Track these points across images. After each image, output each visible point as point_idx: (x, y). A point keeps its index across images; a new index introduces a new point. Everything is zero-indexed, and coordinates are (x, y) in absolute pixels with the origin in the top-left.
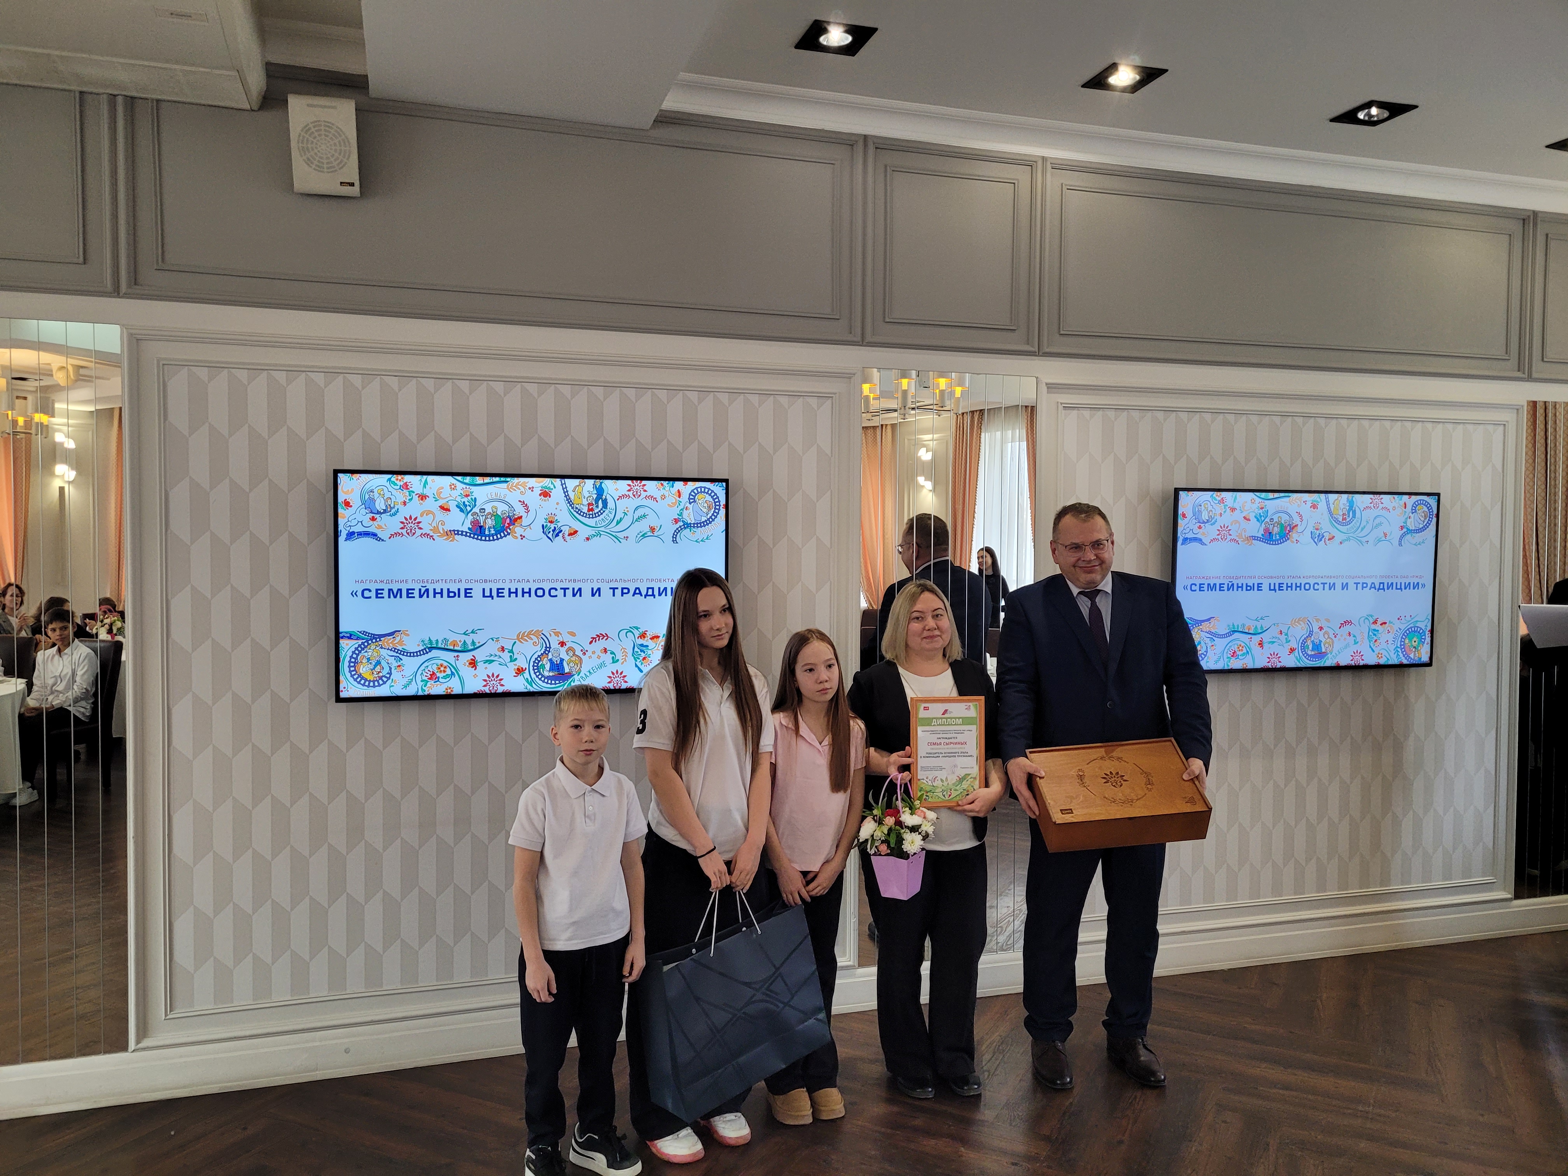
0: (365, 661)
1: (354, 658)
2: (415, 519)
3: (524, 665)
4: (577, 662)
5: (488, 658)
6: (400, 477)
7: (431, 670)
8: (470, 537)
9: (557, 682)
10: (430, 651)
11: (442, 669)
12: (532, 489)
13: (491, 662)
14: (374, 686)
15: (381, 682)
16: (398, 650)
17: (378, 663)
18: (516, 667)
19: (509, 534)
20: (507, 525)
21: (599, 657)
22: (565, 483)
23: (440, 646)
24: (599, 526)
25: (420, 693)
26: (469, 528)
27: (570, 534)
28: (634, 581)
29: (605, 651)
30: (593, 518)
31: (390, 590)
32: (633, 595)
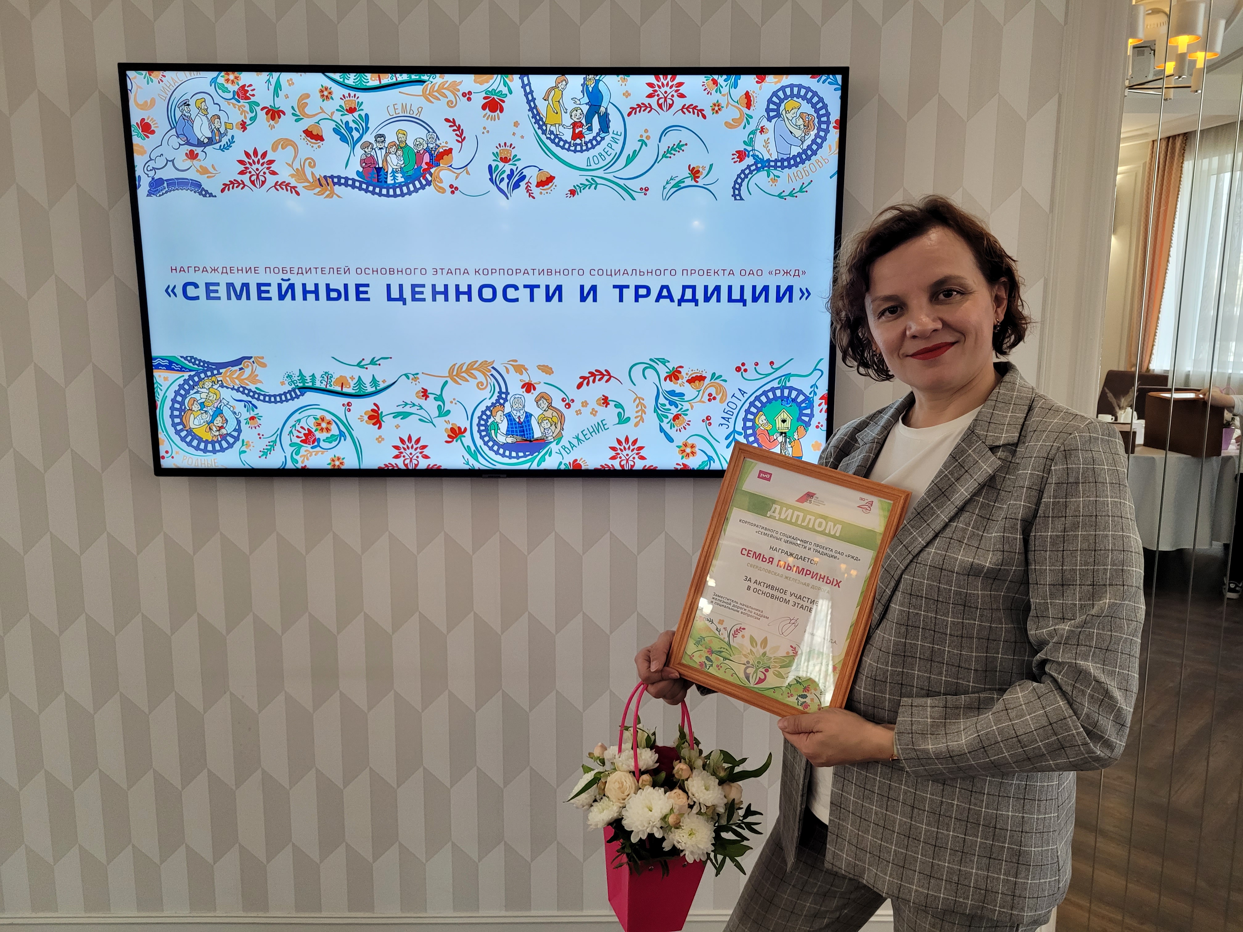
0: (196, 407)
1: (178, 402)
2: (264, 155)
3: (464, 424)
4: (555, 419)
5: (400, 409)
6: (232, 76)
7: (306, 427)
8: (360, 188)
9: (521, 454)
10: (302, 395)
11: (324, 425)
12: (468, 95)
13: (405, 415)
14: (214, 451)
15: (225, 445)
16: (250, 390)
17: (219, 412)
18: (449, 426)
19: (429, 183)
20: (424, 166)
21: (594, 413)
22: (529, 84)
23: (318, 385)
24: (594, 166)
25: (290, 465)
26: (358, 172)
27: (540, 184)
28: (659, 272)
29: (606, 401)
30: (582, 151)
31: (230, 285)
32: (657, 300)
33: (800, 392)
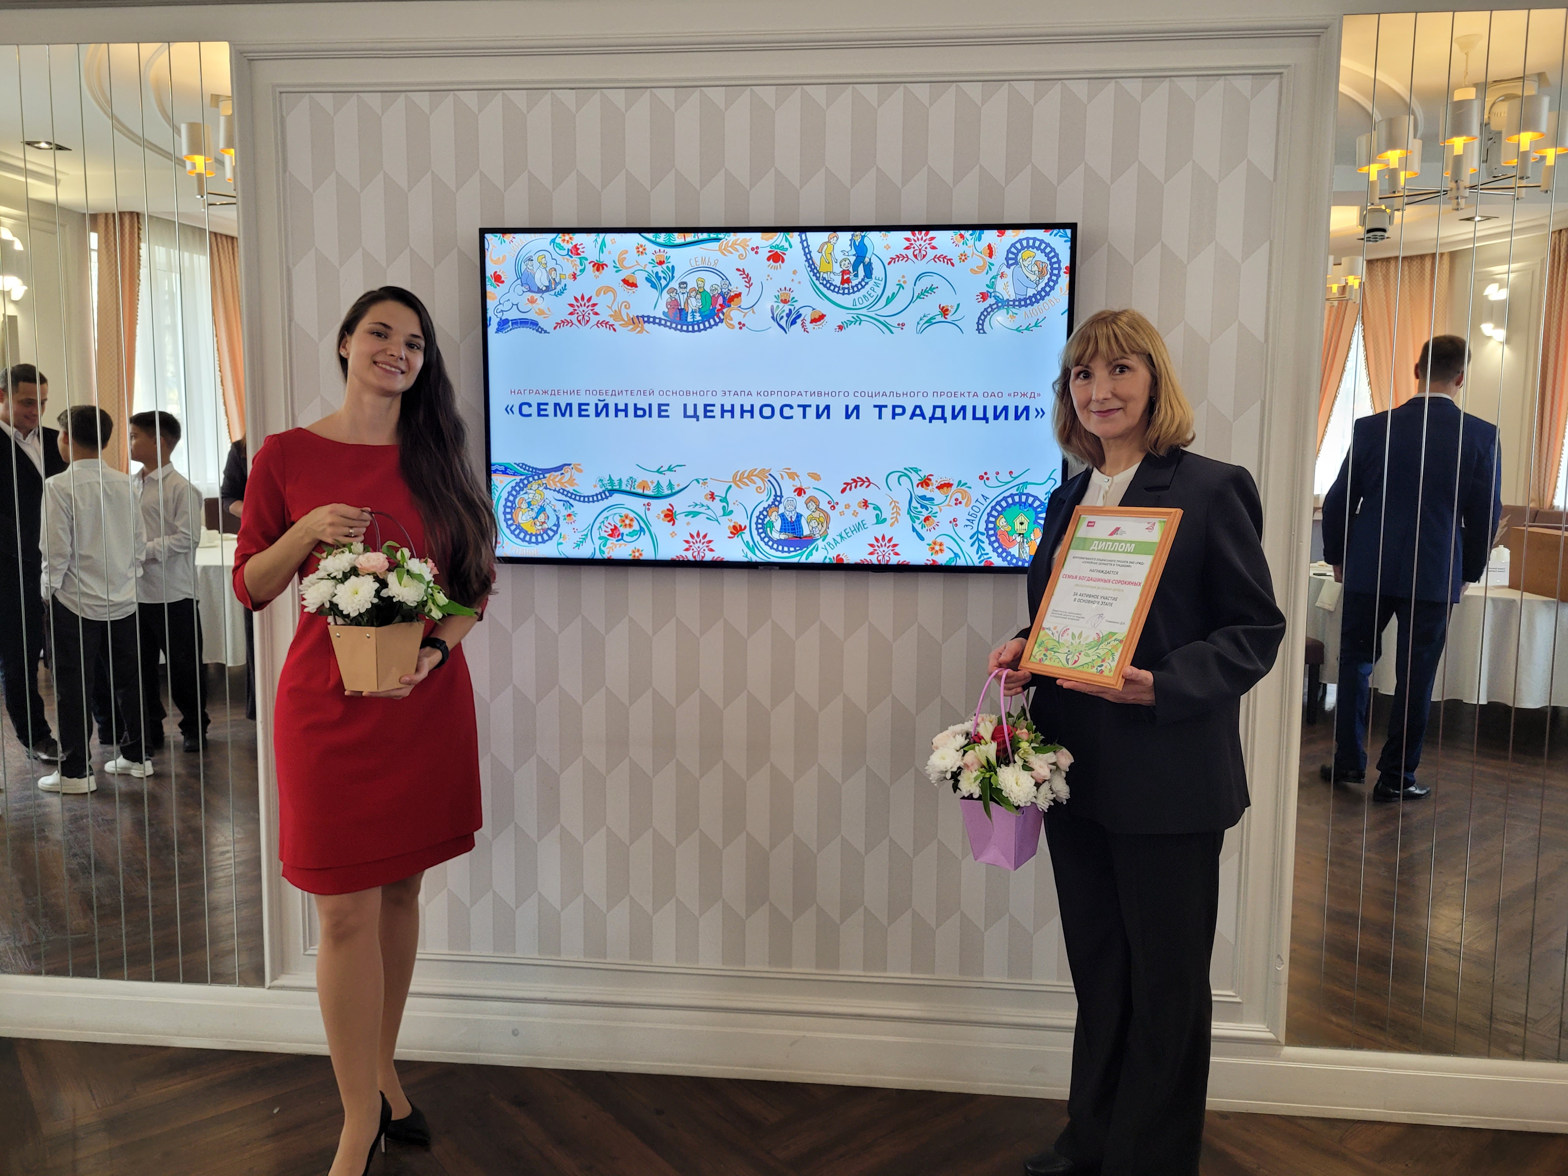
0: (524, 506)
1: (510, 501)
2: (589, 300)
3: (744, 522)
4: (822, 519)
5: (691, 509)
6: (567, 237)
7: (613, 523)
8: (665, 326)
9: (792, 549)
10: (611, 496)
11: (627, 522)
12: (755, 250)
13: (695, 514)
14: (537, 543)
15: (546, 537)
16: (568, 492)
17: (542, 509)
18: (732, 524)
19: (721, 321)
20: (718, 307)
21: (855, 514)
22: (806, 240)
23: (624, 488)
24: (859, 306)
25: (598, 556)
26: (664, 312)
27: (814, 321)
28: (912, 394)
29: (866, 504)
30: (849, 293)
31: (557, 405)
32: (911, 418)
33: (1036, 498)
